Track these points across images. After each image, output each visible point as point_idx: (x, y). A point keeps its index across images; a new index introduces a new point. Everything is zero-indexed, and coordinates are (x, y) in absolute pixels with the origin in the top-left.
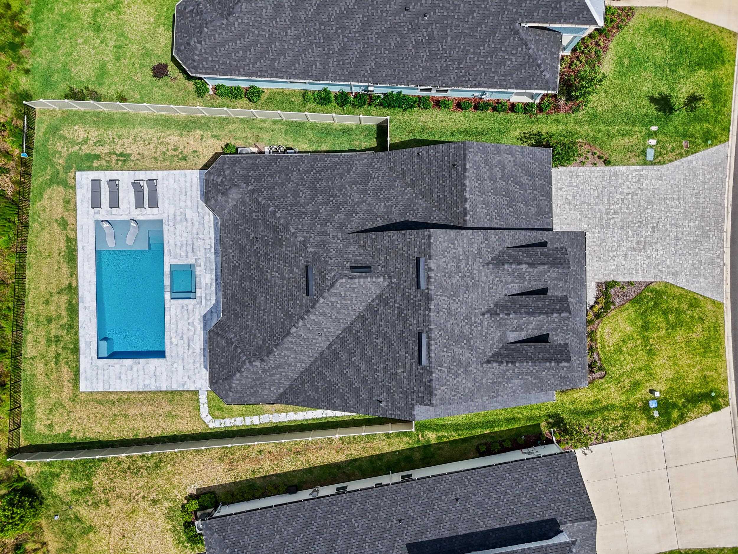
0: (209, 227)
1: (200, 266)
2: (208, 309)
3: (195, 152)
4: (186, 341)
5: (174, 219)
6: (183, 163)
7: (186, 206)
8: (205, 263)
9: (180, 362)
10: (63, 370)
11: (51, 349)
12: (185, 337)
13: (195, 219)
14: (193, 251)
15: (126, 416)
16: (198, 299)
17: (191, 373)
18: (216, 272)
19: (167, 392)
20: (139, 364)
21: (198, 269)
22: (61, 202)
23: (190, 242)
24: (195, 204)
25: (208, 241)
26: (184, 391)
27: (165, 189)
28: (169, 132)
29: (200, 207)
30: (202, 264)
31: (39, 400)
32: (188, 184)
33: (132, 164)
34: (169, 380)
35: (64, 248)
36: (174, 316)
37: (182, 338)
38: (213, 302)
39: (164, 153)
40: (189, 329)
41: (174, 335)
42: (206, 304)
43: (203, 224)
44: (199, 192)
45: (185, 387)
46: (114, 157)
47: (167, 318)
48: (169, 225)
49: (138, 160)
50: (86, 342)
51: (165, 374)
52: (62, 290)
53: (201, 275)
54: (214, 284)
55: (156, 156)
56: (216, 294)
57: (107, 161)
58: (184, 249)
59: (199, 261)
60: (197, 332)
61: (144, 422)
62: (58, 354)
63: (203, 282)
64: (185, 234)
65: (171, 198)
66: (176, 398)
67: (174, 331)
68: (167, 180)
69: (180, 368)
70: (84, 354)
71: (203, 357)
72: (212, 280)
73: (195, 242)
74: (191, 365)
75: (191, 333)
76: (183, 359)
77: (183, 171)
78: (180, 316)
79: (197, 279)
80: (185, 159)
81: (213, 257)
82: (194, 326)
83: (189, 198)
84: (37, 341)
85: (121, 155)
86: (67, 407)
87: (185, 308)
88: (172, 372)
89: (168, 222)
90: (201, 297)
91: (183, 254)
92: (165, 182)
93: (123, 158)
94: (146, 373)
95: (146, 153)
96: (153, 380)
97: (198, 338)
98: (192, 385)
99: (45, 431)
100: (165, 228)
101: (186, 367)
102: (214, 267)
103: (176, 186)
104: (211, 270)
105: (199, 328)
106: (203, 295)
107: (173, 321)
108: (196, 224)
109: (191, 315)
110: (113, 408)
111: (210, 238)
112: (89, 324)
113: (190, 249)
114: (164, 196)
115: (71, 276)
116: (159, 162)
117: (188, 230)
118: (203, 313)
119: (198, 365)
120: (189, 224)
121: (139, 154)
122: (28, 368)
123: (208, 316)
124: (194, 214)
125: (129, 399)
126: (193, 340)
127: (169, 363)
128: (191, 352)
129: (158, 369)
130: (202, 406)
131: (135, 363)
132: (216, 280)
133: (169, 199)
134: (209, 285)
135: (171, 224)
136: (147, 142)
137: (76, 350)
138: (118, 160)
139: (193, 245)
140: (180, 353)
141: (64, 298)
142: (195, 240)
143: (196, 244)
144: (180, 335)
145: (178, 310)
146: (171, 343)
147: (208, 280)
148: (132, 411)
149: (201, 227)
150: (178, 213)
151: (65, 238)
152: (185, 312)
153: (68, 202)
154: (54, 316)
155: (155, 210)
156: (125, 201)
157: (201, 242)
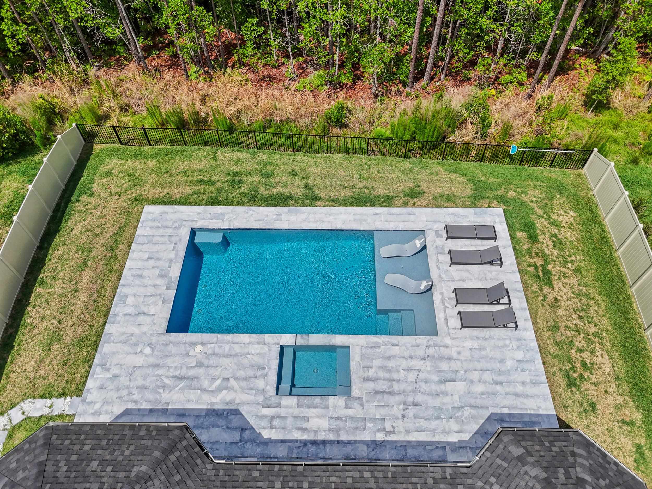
0: (433, 431)
1: (347, 407)
2: (252, 421)
3: (593, 406)
4: (191, 373)
5: (442, 358)
6: (560, 379)
7: (472, 382)
8: (352, 418)
9: (152, 360)
10: (187, 188)
11: (223, 176)
12: (201, 371)
13: (447, 400)
14: (377, 392)
15: (83, 266)
16: (275, 400)
17: (124, 381)
18: (331, 442)
19: (99, 335)
20: (167, 288)
21: (340, 401)
22: (449, 192)
23: (396, 387)
24: (479, 402)
25: (400, 425)
26: (90, 367)
27: (501, 343)
28: (615, 354)
29: (473, 412)
30: (350, 412)
31: (152, 163)
32: (519, 389)
33: (535, 288)
34: (123, 338)
35: (375, 193)
36: (246, 350)
37: (200, 365)
38: (266, 434)
39: (571, 344)
40: (214, 379)
41: (209, 349)
42: (262, 417)
43: (438, 418)
44: (506, 411)
45: (98, 370)
46: (539, 262)
47: (245, 338)
48: (428, 347)
49: (545, 298)
50: (223, 214)
51: (136, 331)
52: (311, 189)
53: (327, 407)
54: (305, 437)
55: (562, 329)
56: (283, 441)
57: (529, 252)
58: (381, 374)
59: (356, 405)
60: (205, 397)
61: (60, 295)
62: (214, 183)
63: (312, 412)
64: (412, 377)
65: (483, 353)
66: (84, 350)
67: (217, 350)
68: (519, 347)
69: (139, 361)
70: (205, 211)
71: (149, 407)
72: (316, 432)
73: (398, 398)
74: (140, 382)
75: (206, 384)
76: (156, 366)
77: (544, 378)
78: (245, 361)
79: (317, 400)
80: (571, 384)
81: (366, 436)
82: (219, 390)
83: (490, 388)
84: (238, 162)
85: (547, 273)
86: (129, 192)
87: (260, 372)
88: (136, 345)
89: (435, 346)
90: (278, 405)
91: (371, 373)
92: (515, 344)
93: (541, 274)
94: (146, 299)
95: (561, 312)
96: (130, 310)
97: (192, 397)
98: (98, 383)
99: (105, 168)
100: (422, 340)
101: (138, 372)
102: (344, 437)
103: (509, 363)
104: (337, 431)
105: (214, 400)
106: (282, 412)
107: (237, 349)
108: (437, 402)
109: (244, 384)
110: (103, 249)
111: (408, 432)
112: (252, 219)
113: (382, 386)
114: (485, 339)
115: (332, 200)
116: (550, 333)
117: (423, 385)
118: (244, 410)
119: (135, 397)
120: (434, 388)
121: (556, 300)
122: (202, 153)
123: (235, 422)
124: (456, 397)
125: (110, 272)
126: (190, 387)
127: (154, 340)
128: (167, 381)
129: (148, 320)
130: (48, 402)
131: (170, 282)
132: (314, 443)
133: (481, 349)
134: (304, 425)
135: (431, 351)
136: (583, 314)
137: (213, 202)
138: (536, 267)
139: (390, 393)
140: (169, 361)
141: (298, 192)
142: (400, 398)
143: (393, 400)
144: (206, 362)
145: (257, 359)
146: (193, 344)
147: (314, 423)
148: (86, 276)
149: (430, 412)
150: (455, 365)
151: (392, 194)
152: (251, 373)
153: (449, 200)
154: (272, 180)
155: (455, 322)
156: (465, 275)
157: (397, 411)
